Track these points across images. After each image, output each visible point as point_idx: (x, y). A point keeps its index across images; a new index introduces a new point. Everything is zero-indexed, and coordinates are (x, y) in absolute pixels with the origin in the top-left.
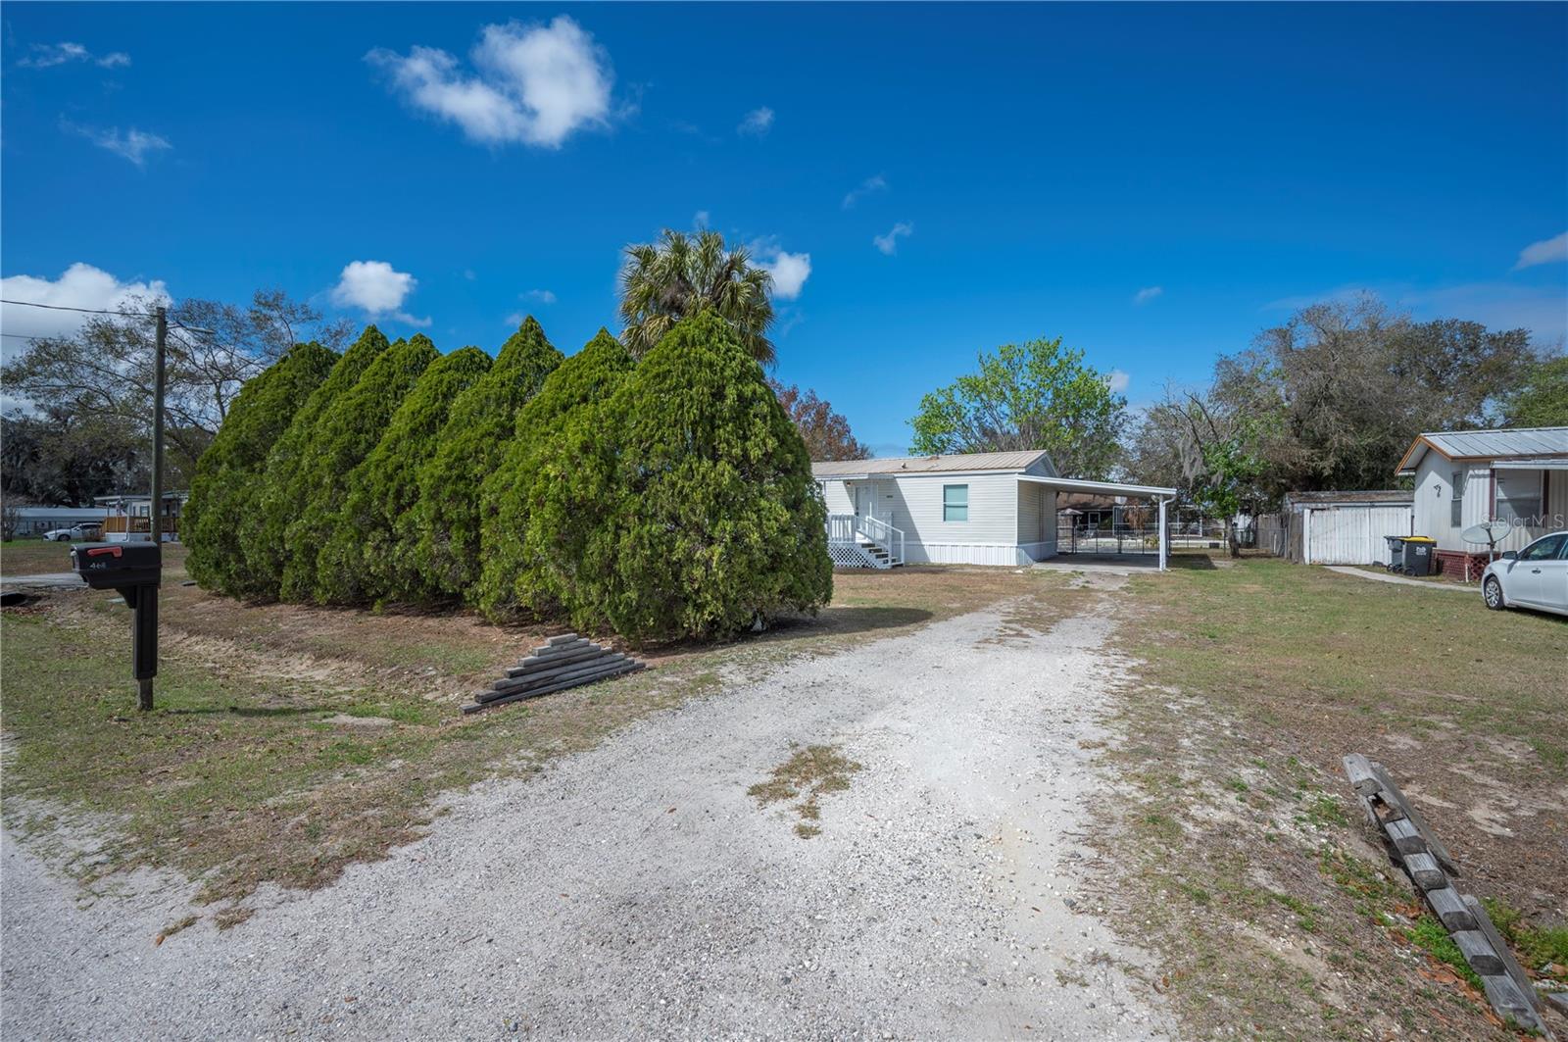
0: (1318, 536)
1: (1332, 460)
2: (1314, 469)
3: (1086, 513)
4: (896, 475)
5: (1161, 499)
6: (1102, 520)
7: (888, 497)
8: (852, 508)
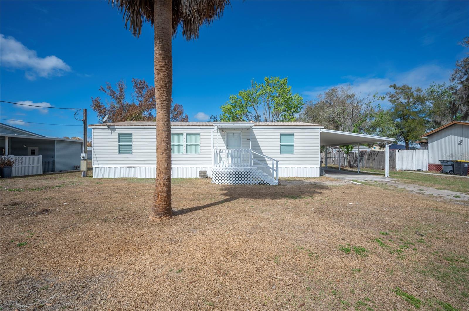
7: (247, 139)
8: (225, 146)
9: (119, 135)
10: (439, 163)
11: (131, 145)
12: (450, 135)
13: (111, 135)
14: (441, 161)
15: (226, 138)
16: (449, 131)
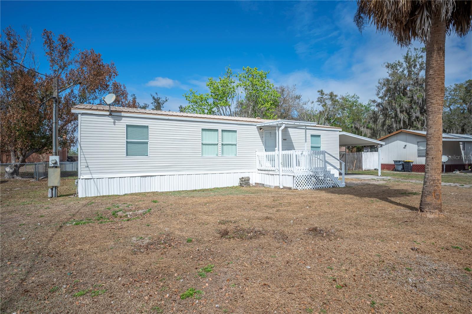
7: (284, 140)
8: (263, 146)
9: (128, 126)
10: (393, 163)
11: (147, 143)
12: (397, 140)
13: (113, 126)
14: (395, 161)
15: (264, 137)
16: (396, 137)
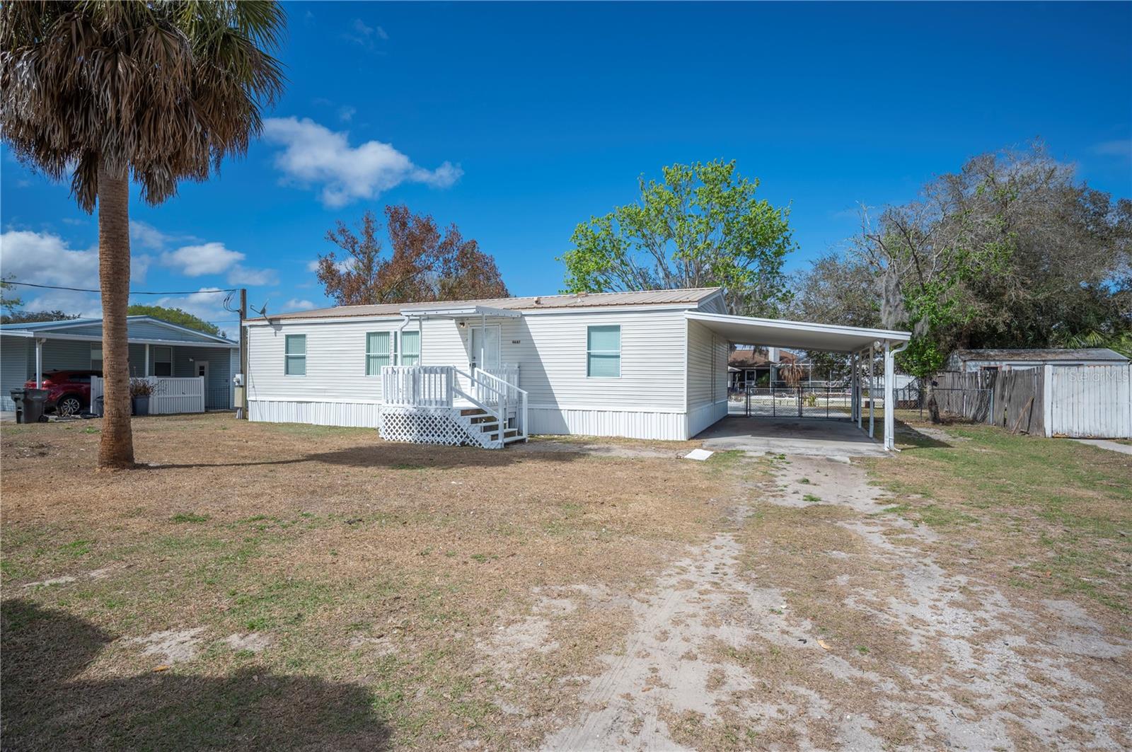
0: (1061, 400)
1: (1005, 315)
2: (988, 325)
3: (743, 371)
4: (524, 312)
5: (887, 346)
6: (758, 377)
7: (514, 342)
8: (467, 358)
11: (304, 358)
13: (274, 337)
15: (469, 340)
